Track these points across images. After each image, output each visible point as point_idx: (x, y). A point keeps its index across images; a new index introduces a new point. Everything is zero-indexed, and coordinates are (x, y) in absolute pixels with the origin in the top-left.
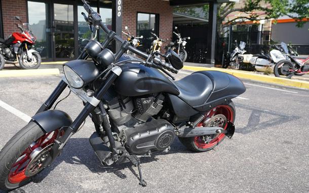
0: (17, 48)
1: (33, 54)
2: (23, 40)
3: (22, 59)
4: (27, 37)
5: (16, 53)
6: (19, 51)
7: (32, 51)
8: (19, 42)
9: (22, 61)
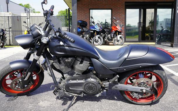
0: (113, 34)
1: (120, 37)
2: (116, 30)
3: (115, 40)
4: (118, 28)
5: (112, 37)
6: (114, 36)
7: (120, 36)
8: (114, 31)
9: (115, 41)
